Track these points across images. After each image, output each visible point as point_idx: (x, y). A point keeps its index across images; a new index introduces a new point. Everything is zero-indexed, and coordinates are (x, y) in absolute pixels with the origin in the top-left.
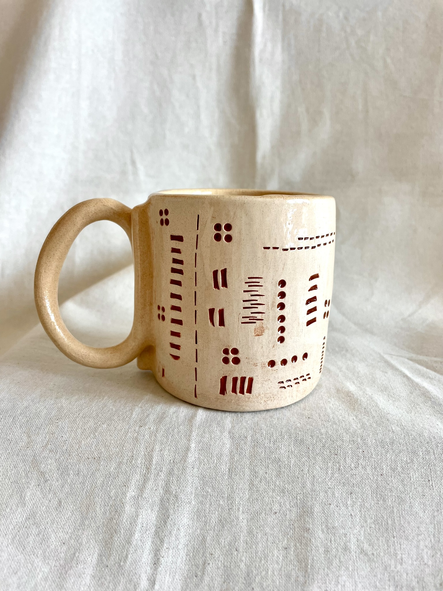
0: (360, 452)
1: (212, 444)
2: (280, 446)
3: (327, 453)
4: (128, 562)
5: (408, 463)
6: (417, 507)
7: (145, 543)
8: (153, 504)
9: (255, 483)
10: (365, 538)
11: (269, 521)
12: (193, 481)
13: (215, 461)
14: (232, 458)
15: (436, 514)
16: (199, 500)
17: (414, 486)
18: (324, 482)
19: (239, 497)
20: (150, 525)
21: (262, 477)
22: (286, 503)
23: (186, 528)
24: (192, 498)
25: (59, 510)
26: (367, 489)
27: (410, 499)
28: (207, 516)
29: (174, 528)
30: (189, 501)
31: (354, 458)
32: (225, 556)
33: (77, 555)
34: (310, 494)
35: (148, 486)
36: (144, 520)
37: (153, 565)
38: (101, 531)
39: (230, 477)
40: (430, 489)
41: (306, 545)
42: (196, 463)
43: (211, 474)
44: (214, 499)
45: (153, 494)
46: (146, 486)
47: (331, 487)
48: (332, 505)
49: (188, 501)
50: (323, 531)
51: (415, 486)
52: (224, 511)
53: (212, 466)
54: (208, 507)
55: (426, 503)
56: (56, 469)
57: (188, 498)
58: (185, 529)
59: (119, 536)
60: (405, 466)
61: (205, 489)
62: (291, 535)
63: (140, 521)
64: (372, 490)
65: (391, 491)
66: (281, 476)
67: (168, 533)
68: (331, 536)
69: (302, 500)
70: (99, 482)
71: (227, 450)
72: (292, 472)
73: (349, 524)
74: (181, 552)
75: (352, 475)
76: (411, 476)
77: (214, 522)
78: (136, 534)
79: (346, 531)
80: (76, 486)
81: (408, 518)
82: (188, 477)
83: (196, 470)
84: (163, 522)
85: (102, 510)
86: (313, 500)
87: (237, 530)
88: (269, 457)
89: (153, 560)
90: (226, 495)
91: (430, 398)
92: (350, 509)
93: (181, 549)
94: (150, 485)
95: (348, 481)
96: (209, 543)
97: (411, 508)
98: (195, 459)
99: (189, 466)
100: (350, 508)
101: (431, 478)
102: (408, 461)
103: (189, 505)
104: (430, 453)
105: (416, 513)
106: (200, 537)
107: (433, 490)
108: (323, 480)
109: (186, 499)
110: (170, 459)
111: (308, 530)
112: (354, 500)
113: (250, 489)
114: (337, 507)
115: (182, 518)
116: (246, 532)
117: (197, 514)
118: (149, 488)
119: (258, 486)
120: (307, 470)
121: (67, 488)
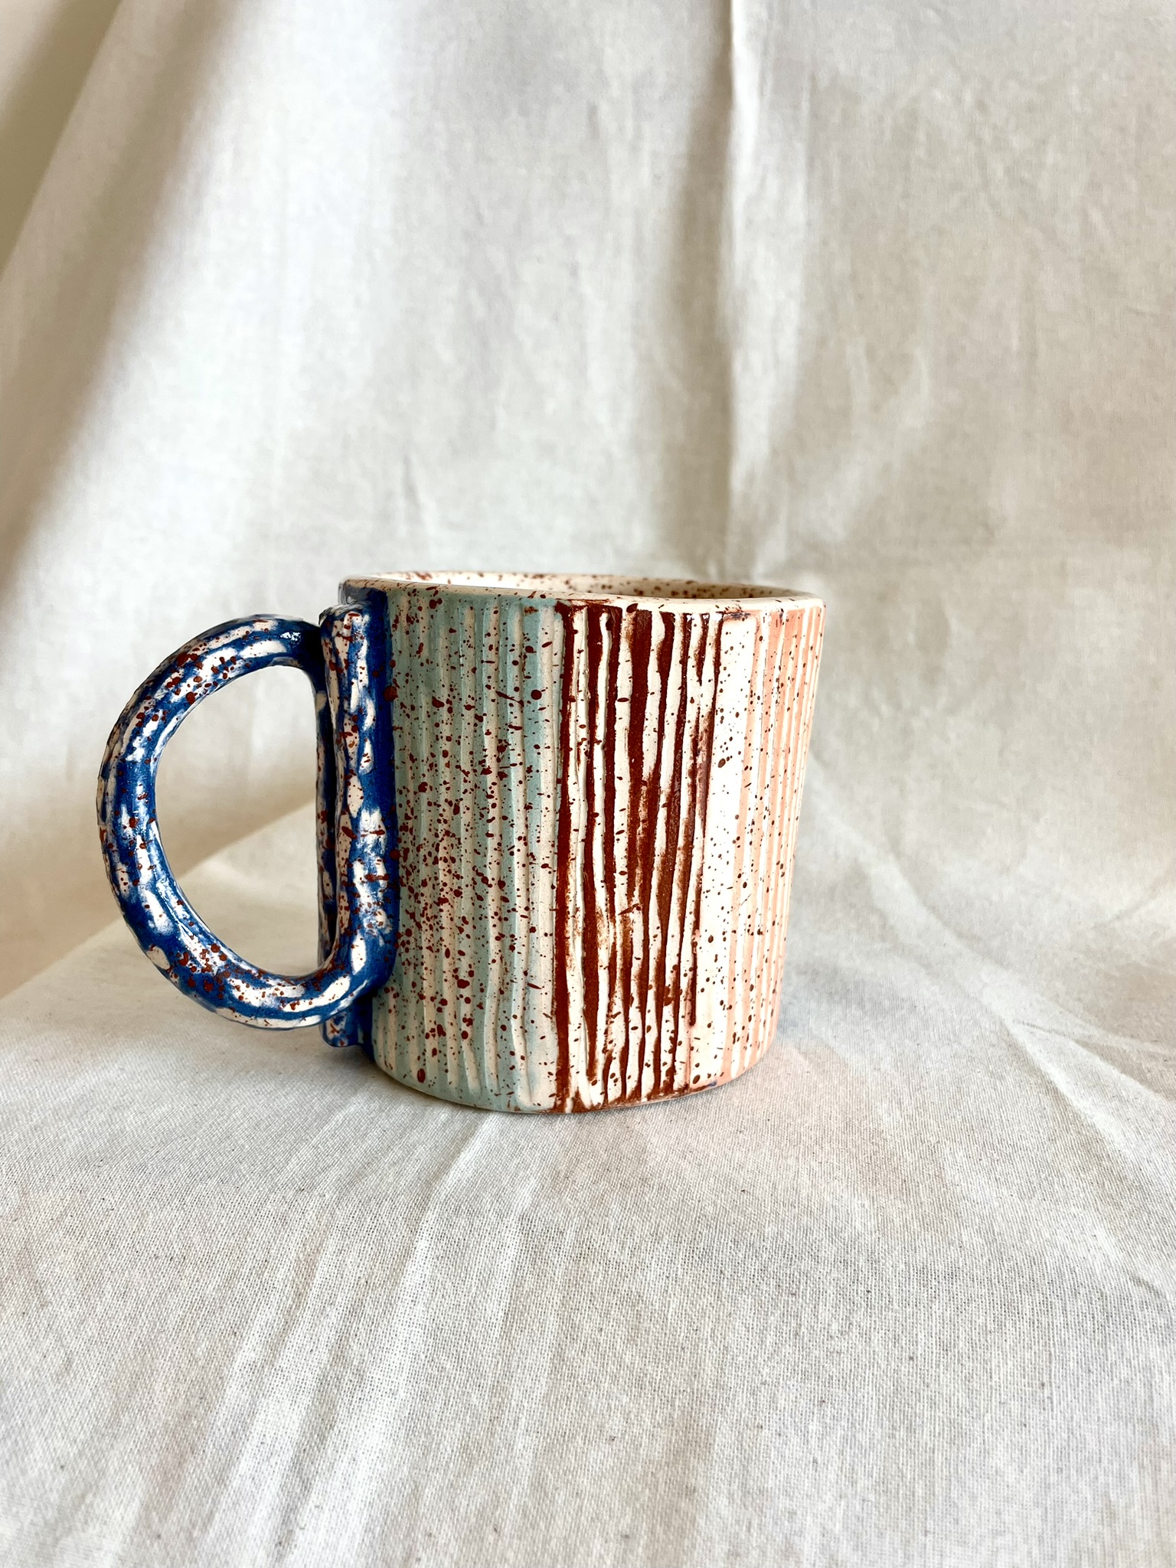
0: (859, 1292)
1: (471, 1246)
2: (647, 1261)
3: (768, 1288)
4: (211, 1531)
5: (987, 1332)
6: (1000, 1458)
7: (262, 1487)
8: (298, 1388)
9: (571, 1353)
10: (846, 1527)
11: (591, 1460)
12: (408, 1336)
13: (474, 1289)
14: (518, 1284)
15: (1053, 1478)
16: (417, 1389)
17: (998, 1396)
18: (752, 1365)
19: (522, 1388)
20: (282, 1441)
21: (589, 1340)
22: (644, 1415)
23: (375, 1458)
24: (402, 1382)
25: (62, 1382)
26: (868, 1393)
27: (983, 1432)
28: (433, 1433)
29: (343, 1455)
30: (393, 1388)
31: (842, 1306)
32: (464, 1542)
33: (88, 1501)
34: (711, 1394)
35: (292, 1340)
36: (269, 1426)
37: (276, 1545)
38: (157, 1444)
39: (506, 1333)
40: (1044, 1409)
41: (682, 1533)
42: (424, 1290)
43: (457, 1323)
44: (457, 1389)
45: (303, 1361)
46: (286, 1339)
47: (768, 1379)
48: (765, 1432)
49: (389, 1387)
50: (731, 1497)
51: (1002, 1396)
52: (479, 1423)
53: (462, 1301)
54: (438, 1410)
55: (1028, 1446)
56: (73, 1277)
57: (391, 1379)
58: (370, 1462)
59: (199, 1461)
60: (979, 1340)
61: (437, 1360)
62: (644, 1501)
63: (258, 1427)
64: (881, 1398)
65: (933, 1404)
66: (639, 1340)
67: (324, 1467)
68: (752, 1515)
69: (686, 1410)
70: (172, 1321)
71: (507, 1262)
72: (668, 1332)
73: (807, 1484)
74: (351, 1521)
75: (829, 1354)
76: (993, 1367)
77: (449, 1449)
78: (243, 1461)
79: (794, 1504)
80: (113, 1323)
81: (973, 1484)
82: (397, 1325)
83: (420, 1307)
84: (316, 1436)
85: (169, 1390)
86: (717, 1410)
87: (504, 1477)
88: (614, 1287)
89: (276, 1532)
90: (489, 1383)
91: (1100, 1158)
92: (813, 1444)
93: (353, 1513)
94: (297, 1337)
95: (817, 1367)
96: (427, 1504)
97: (985, 1457)
98: (423, 1279)
99: (405, 1297)
100: (813, 1442)
101: (1050, 1378)
102: (988, 1325)
103: (390, 1399)
104: (1054, 1310)
105: (996, 1471)
106: (407, 1486)
107: (1052, 1410)
108: (748, 1360)
109: (384, 1382)
110: (358, 1275)
111: (690, 1492)
112: (828, 1421)
113: (555, 1370)
114: (780, 1435)
115: (367, 1431)
116: (526, 1483)
117: (409, 1424)
118: (295, 1344)
119: (575, 1364)
120: (709, 1331)
121: (91, 1328)
